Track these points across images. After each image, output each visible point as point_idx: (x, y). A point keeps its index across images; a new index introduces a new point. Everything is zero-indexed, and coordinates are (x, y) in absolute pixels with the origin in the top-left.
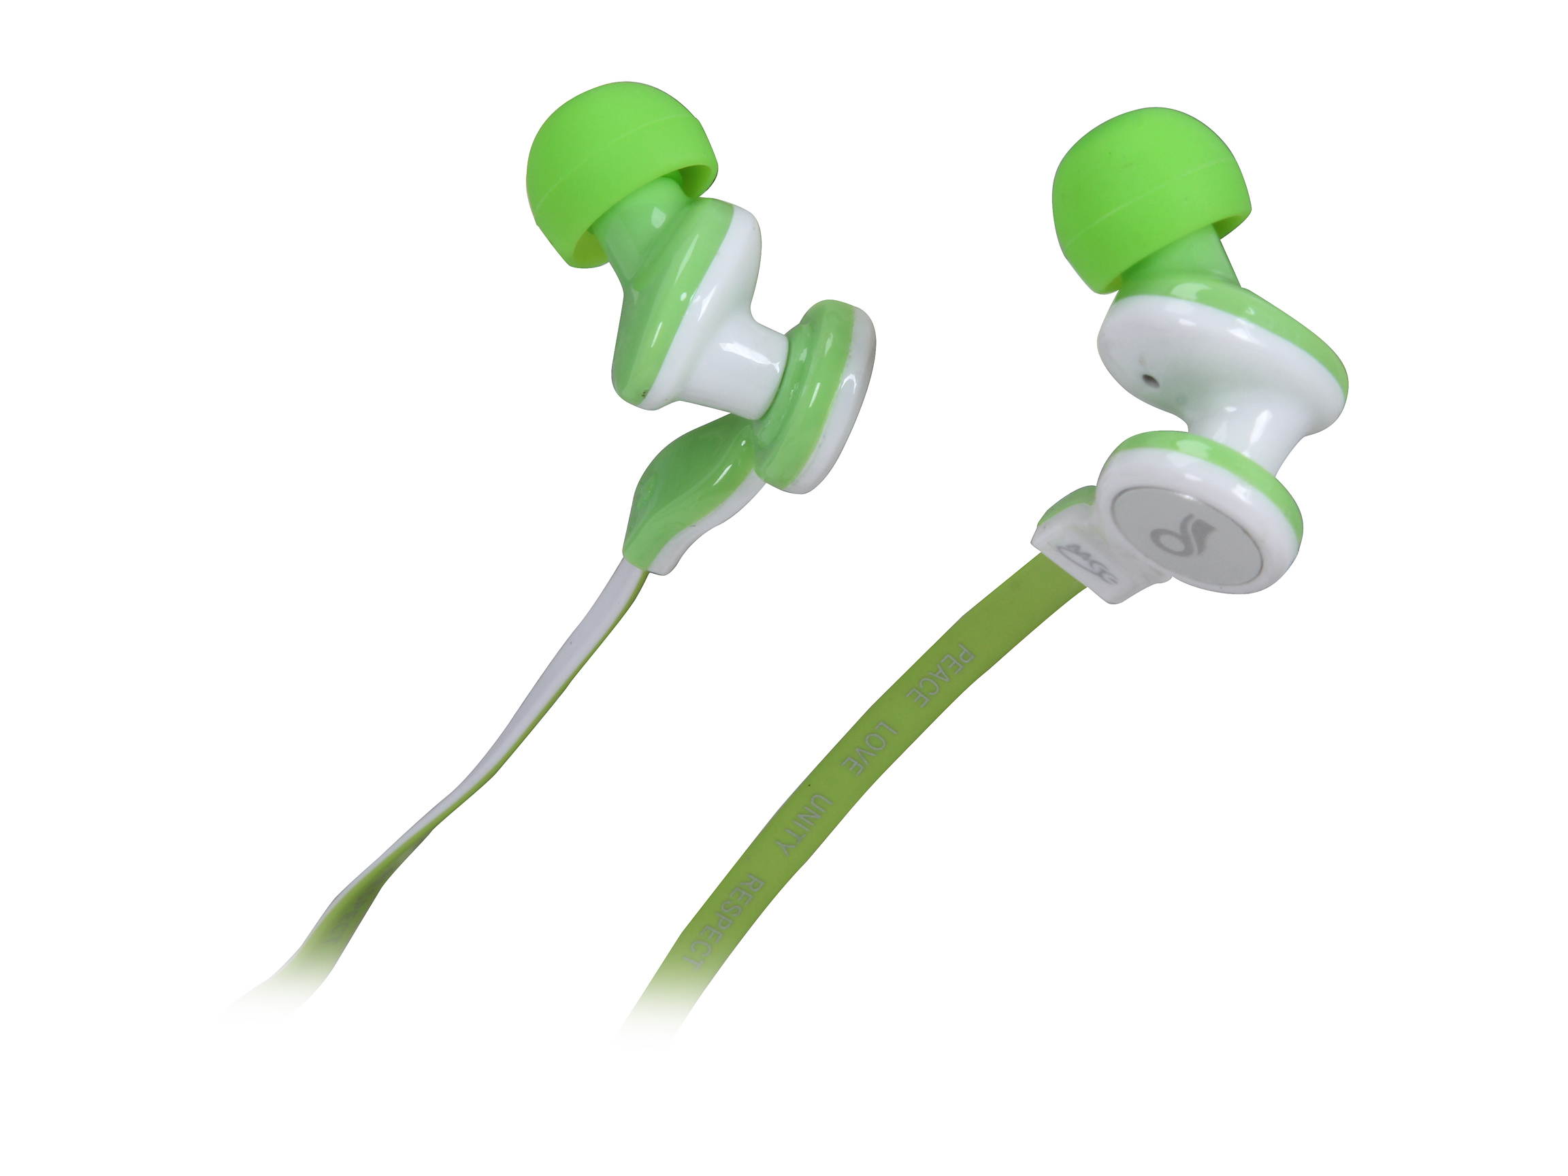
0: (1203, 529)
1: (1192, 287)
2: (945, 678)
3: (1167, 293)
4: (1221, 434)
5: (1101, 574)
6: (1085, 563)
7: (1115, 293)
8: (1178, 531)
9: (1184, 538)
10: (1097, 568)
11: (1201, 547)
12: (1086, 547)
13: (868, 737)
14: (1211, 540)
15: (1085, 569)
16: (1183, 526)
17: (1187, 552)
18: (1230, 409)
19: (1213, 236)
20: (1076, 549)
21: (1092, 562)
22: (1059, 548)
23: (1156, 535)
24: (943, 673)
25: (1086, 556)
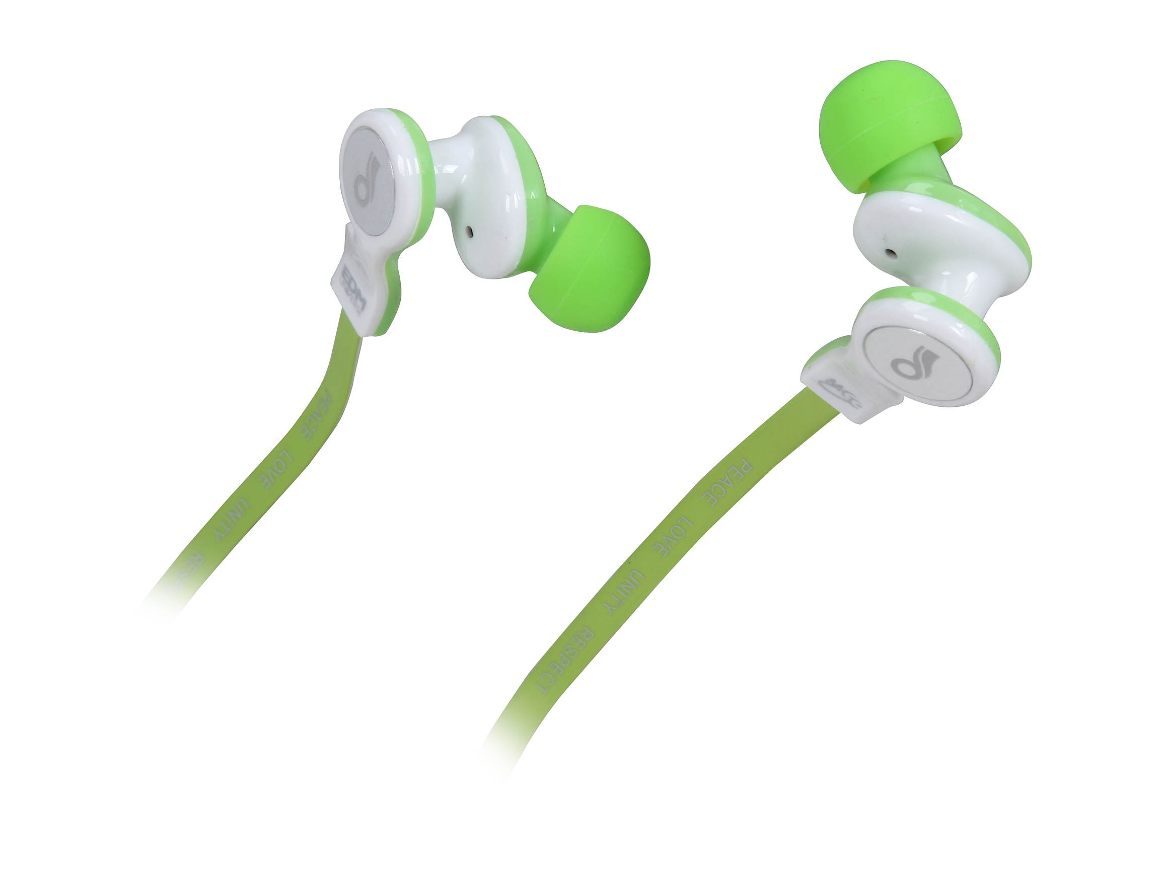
0: (930, 357)
1: (921, 185)
2: (730, 484)
3: (903, 189)
4: (943, 288)
5: (850, 401)
6: (839, 393)
7: (865, 194)
8: (910, 359)
9: (915, 365)
10: (847, 396)
11: (928, 372)
12: (839, 381)
13: (672, 529)
14: (936, 365)
15: (838, 397)
16: (916, 356)
17: (917, 377)
18: (946, 273)
19: (934, 151)
20: (832, 382)
21: (844, 392)
22: (820, 383)
23: (895, 364)
24: (729, 481)
25: (840, 387)
